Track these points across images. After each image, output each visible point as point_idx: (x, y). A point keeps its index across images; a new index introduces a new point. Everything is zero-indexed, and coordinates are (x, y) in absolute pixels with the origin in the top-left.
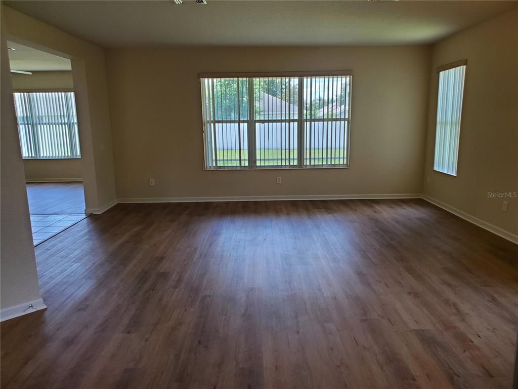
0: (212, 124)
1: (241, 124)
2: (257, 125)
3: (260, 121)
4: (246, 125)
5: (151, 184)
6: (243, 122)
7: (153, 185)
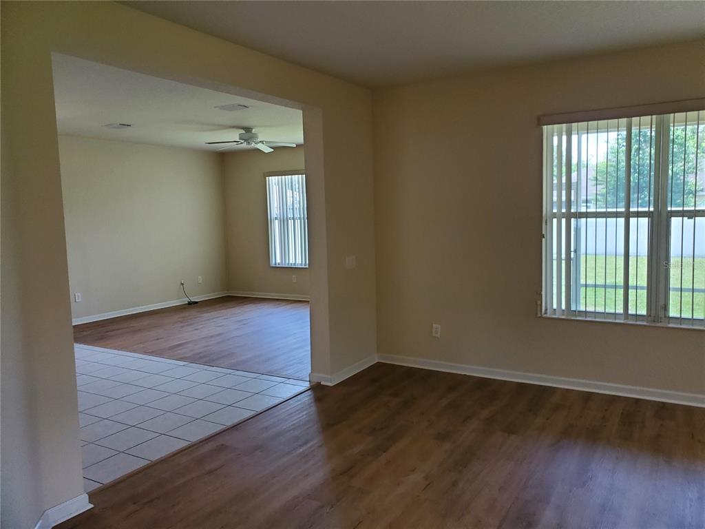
0: (564, 220)
1: (633, 221)
2: (675, 221)
3: (682, 214)
4: (644, 221)
5: (434, 335)
6: (638, 215)
7: (438, 335)
